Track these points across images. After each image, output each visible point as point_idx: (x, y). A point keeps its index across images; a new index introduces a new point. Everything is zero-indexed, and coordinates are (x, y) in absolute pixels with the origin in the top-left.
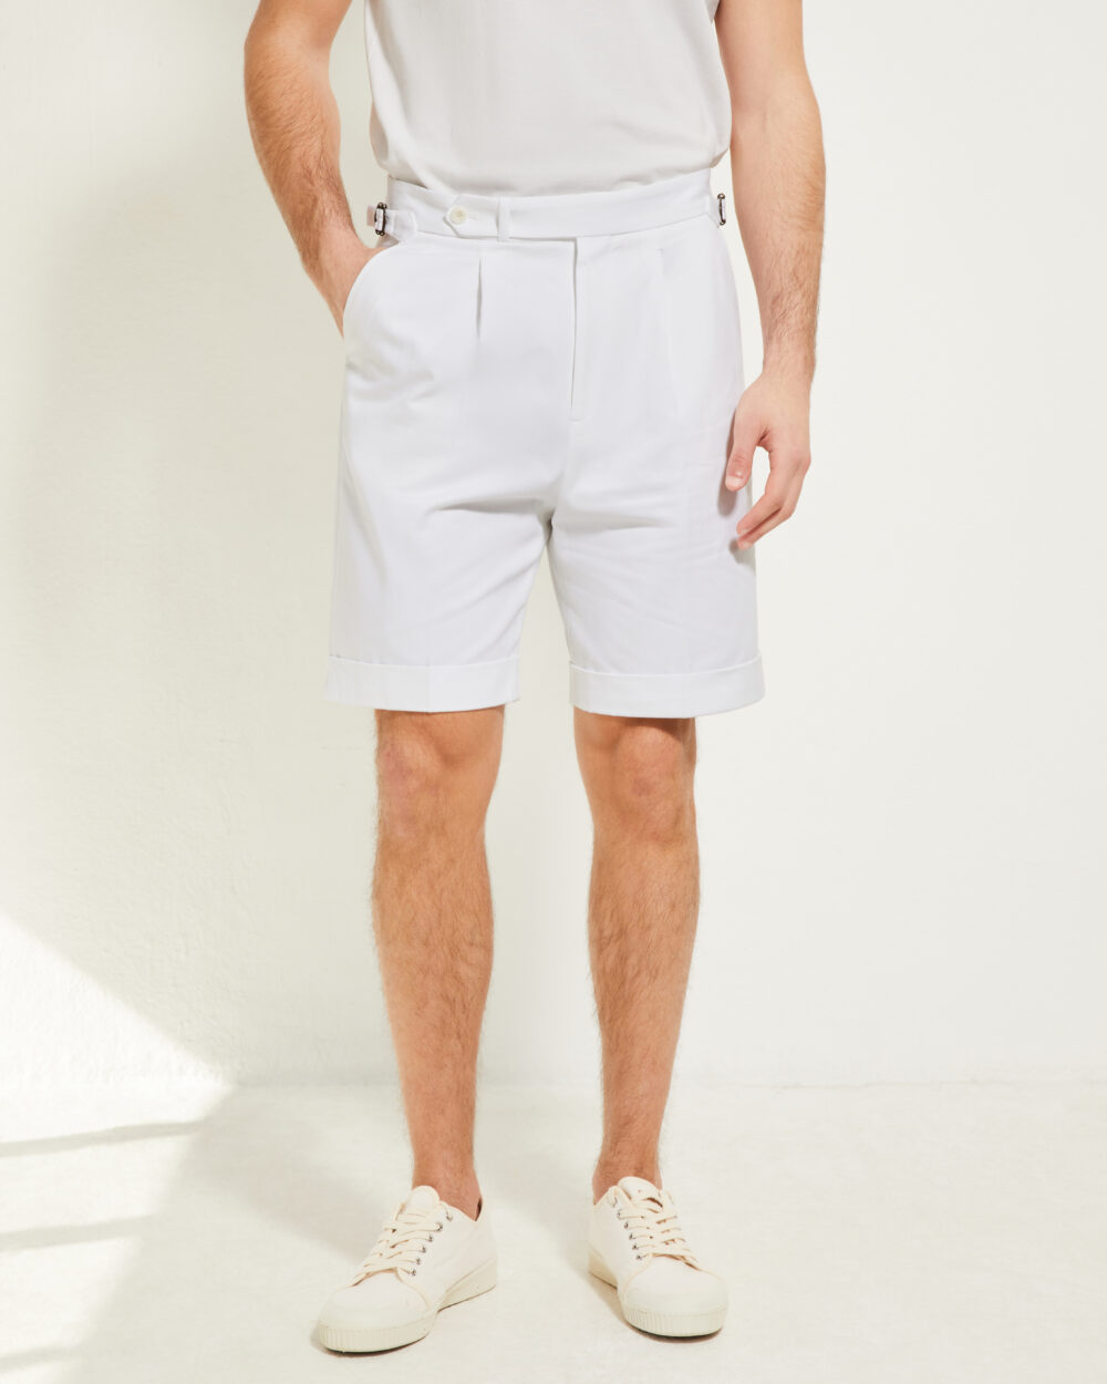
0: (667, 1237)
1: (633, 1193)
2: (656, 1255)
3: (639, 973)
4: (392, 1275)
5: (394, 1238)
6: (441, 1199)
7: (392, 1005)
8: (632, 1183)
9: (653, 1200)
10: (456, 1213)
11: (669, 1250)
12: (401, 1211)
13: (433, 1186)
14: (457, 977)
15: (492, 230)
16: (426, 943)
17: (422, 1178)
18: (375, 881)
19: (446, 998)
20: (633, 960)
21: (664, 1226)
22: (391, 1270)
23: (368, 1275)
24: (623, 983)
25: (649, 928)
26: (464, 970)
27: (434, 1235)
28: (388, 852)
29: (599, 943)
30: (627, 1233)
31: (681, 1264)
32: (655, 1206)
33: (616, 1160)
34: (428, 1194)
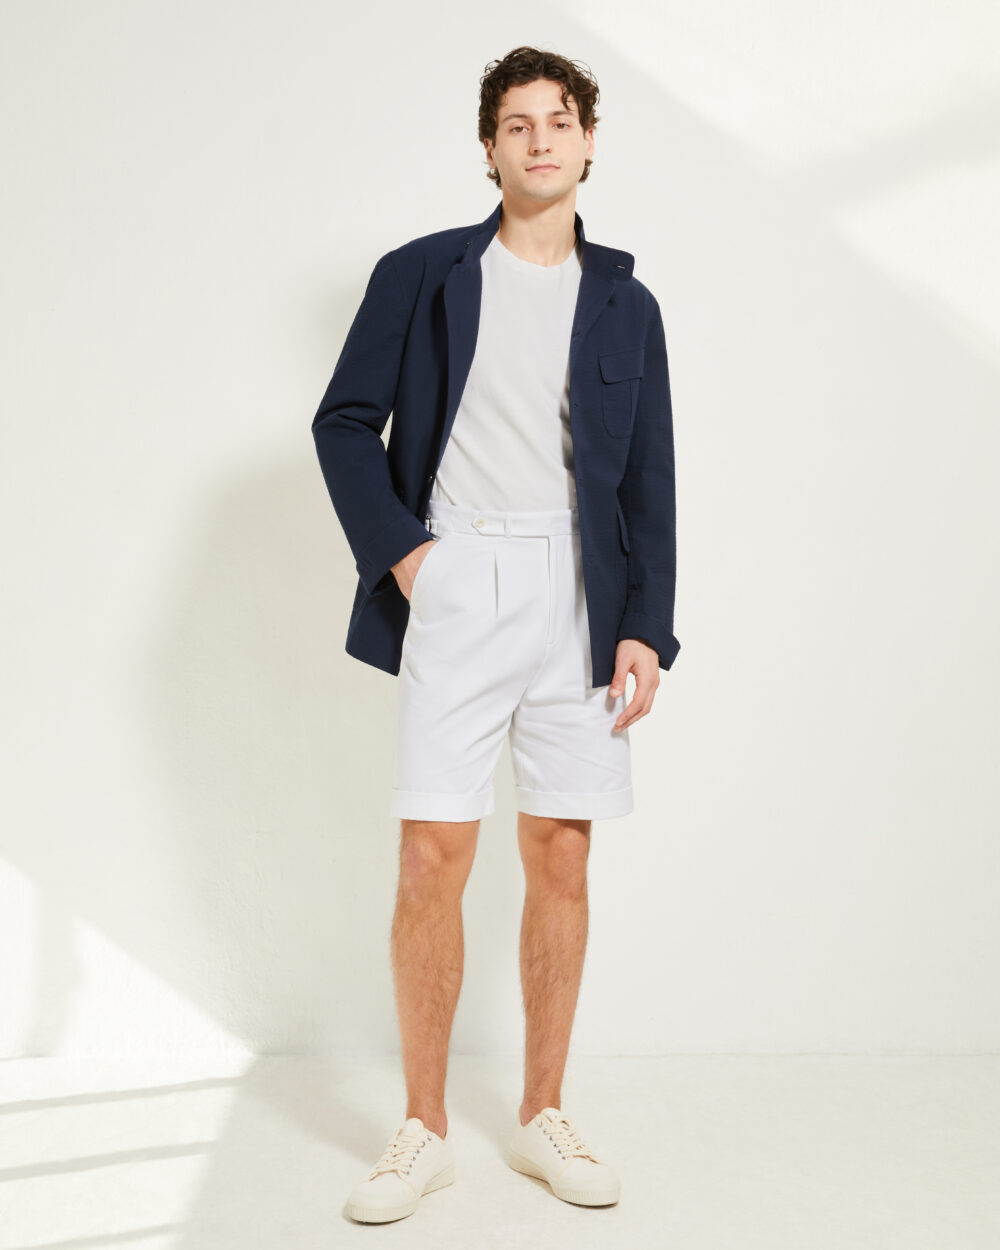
0: (577, 1145)
1: (552, 1118)
2: (575, 1156)
3: (556, 980)
4: (395, 1174)
5: (396, 1151)
6: (425, 1126)
7: (400, 1004)
8: (550, 1111)
9: (564, 1122)
10: (433, 1136)
11: (580, 1152)
12: (400, 1134)
13: (419, 1118)
14: (441, 989)
15: (502, 532)
16: (424, 968)
17: (413, 1112)
18: (394, 927)
19: (434, 1001)
20: (553, 971)
21: (573, 1138)
22: (393, 1171)
23: (380, 1174)
24: (546, 985)
25: (564, 952)
26: (446, 985)
27: (420, 1149)
28: (403, 908)
29: (529, 961)
30: (552, 1144)
31: (588, 1160)
32: (565, 1126)
33: (538, 1096)
34: (416, 1123)
